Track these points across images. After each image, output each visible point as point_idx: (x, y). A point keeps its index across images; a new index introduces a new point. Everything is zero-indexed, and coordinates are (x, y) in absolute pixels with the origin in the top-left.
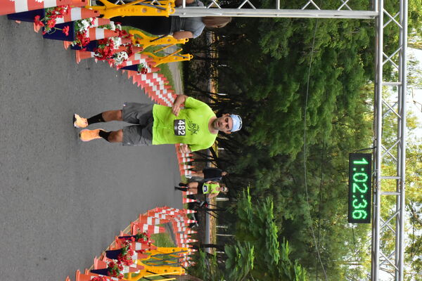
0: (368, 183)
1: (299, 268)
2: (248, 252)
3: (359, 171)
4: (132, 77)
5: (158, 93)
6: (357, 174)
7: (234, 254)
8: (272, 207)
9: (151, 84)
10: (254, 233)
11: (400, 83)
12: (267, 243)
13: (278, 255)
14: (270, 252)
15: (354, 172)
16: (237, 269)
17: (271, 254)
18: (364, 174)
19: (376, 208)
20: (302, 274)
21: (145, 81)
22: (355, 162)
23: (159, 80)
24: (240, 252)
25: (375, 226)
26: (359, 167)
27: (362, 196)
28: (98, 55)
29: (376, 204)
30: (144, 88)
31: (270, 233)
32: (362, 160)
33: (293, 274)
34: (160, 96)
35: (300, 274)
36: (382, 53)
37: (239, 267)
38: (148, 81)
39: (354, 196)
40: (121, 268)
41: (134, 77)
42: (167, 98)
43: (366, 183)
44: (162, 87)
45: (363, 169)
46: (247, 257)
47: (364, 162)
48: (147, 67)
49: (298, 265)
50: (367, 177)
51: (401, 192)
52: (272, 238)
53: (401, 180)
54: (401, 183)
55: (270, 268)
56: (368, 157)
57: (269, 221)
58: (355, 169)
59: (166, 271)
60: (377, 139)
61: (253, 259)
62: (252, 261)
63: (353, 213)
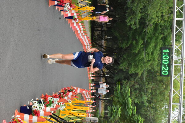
0: (169, 60)
1: (140, 118)
2: (118, 109)
3: (165, 54)
4: (70, 24)
5: (80, 35)
6: (164, 56)
7: (112, 110)
8: (129, 91)
9: (78, 29)
10: (121, 102)
11: (183, 19)
12: (127, 106)
13: (131, 112)
14: (128, 110)
15: (163, 55)
16: (113, 117)
17: (128, 111)
18: (167, 56)
19: (172, 70)
20: (142, 121)
21: (75, 27)
22: (164, 51)
23: (81, 27)
24: (114, 109)
25: (171, 78)
26: (165, 53)
27: (166, 65)
28: (58, 2)
29: (172, 69)
30: (75, 31)
31: (128, 102)
32: (166, 50)
33: (138, 120)
34: (81, 37)
35: (141, 120)
36: (176, 6)
37: (114, 116)
38: (77, 27)
39: (163, 65)
40: (64, 97)
41: (71, 24)
42: (84, 38)
43: (168, 60)
44: (82, 32)
45: (167, 54)
46: (117, 112)
47: (168, 51)
48: (77, 18)
49: (140, 117)
50: (168, 57)
51: (183, 64)
52: (129, 104)
53: (183, 59)
54: (183, 60)
55: (127, 118)
56: (169, 49)
57: (128, 97)
58: (163, 54)
59: (82, 108)
60: (173, 42)
61: (120, 112)
62: (120, 114)
63: (162, 72)
